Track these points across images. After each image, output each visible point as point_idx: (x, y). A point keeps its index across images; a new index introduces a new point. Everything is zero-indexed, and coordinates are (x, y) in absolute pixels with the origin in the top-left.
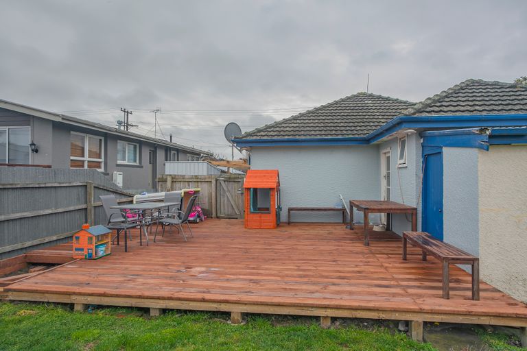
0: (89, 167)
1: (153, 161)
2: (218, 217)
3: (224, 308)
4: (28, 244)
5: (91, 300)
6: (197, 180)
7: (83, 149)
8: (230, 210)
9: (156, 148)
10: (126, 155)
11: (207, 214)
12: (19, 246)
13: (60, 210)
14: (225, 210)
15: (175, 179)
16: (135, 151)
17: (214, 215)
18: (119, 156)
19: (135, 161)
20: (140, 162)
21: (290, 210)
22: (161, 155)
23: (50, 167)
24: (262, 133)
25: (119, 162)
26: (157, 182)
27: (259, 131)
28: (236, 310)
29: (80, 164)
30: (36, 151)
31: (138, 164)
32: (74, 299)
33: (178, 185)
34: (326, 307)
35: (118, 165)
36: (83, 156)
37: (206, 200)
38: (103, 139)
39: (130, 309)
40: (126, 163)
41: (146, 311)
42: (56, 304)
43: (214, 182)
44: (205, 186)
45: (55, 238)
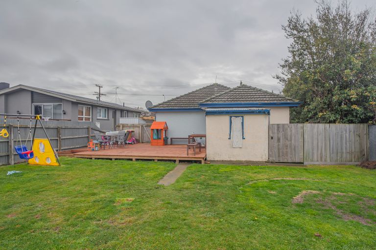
0: (85, 120)
1: (114, 117)
2: (142, 143)
3: (131, 158)
4: (71, 147)
5: (97, 157)
6: (134, 126)
7: (83, 112)
8: (148, 139)
9: (116, 110)
10: (101, 115)
11: (138, 141)
12: (69, 148)
13: (80, 136)
14: (146, 139)
15: (124, 126)
16: (105, 112)
17: (141, 141)
18: (98, 115)
19: (105, 117)
20: (108, 118)
21: (171, 139)
22: (118, 114)
23: (70, 120)
24: (161, 106)
25: (98, 118)
26: (116, 127)
27: (160, 105)
28: (134, 158)
29: (81, 119)
30: (65, 114)
31: (107, 118)
32: (92, 157)
33: (125, 128)
34: (155, 157)
35: (98, 119)
36: (83, 115)
37: (138, 135)
38: (91, 107)
39: (107, 159)
40: (101, 118)
41: (111, 159)
42: (87, 158)
43: (141, 127)
44: (137, 129)
45: (78, 146)
